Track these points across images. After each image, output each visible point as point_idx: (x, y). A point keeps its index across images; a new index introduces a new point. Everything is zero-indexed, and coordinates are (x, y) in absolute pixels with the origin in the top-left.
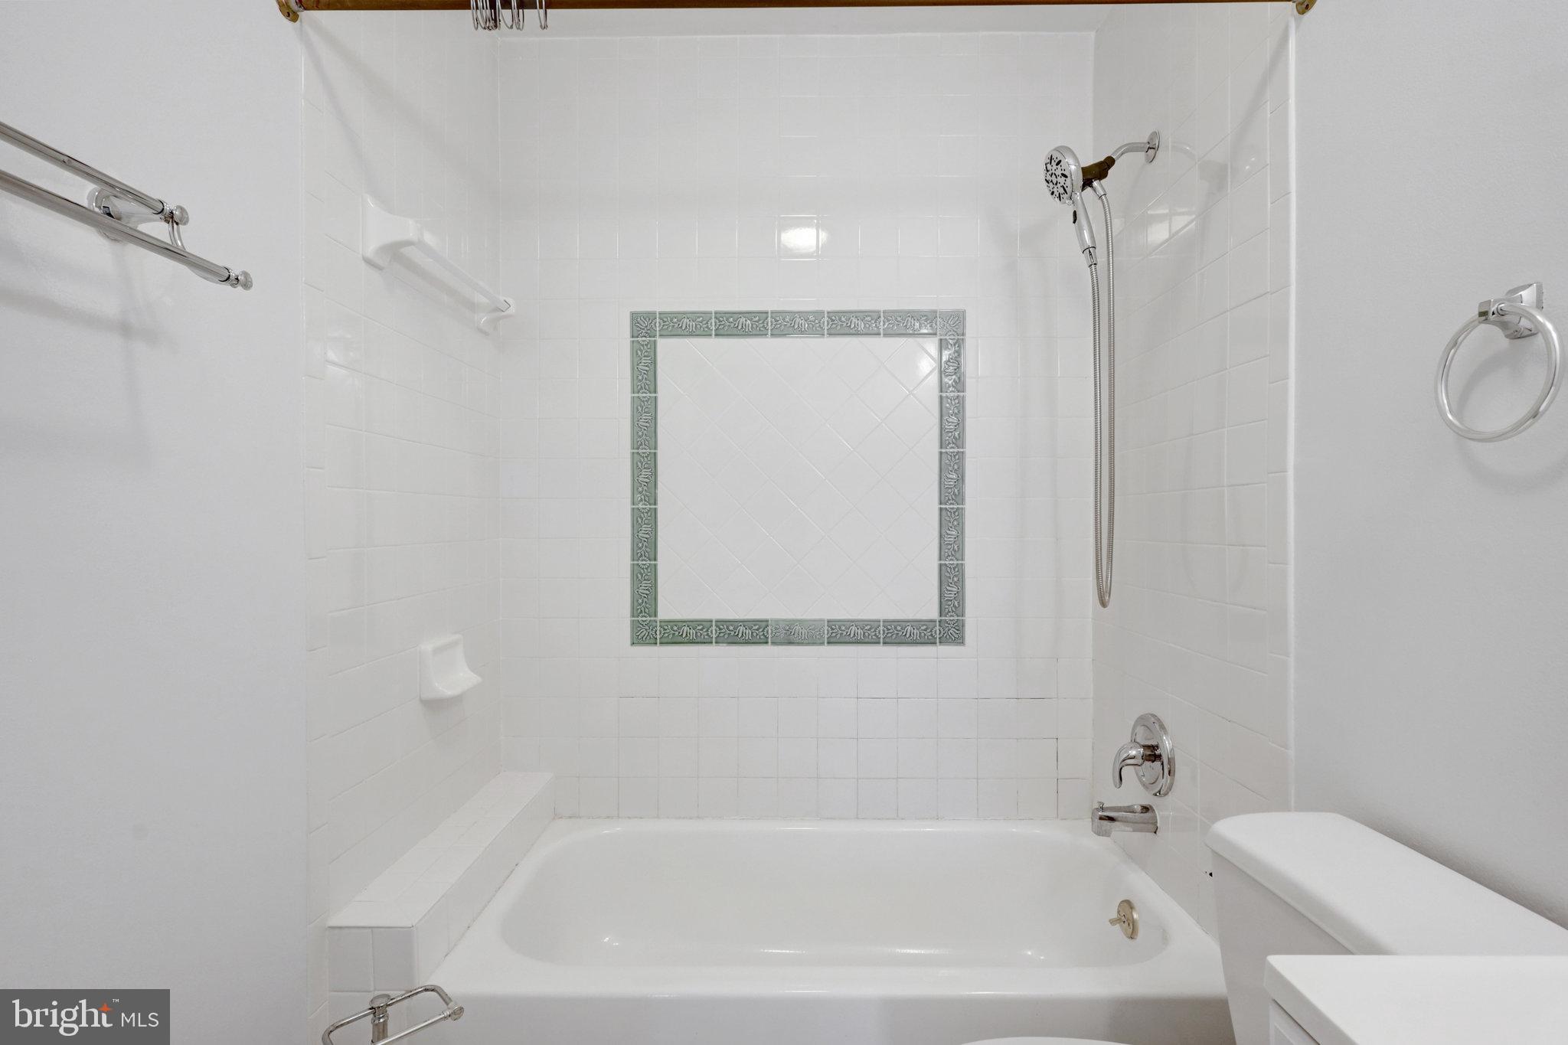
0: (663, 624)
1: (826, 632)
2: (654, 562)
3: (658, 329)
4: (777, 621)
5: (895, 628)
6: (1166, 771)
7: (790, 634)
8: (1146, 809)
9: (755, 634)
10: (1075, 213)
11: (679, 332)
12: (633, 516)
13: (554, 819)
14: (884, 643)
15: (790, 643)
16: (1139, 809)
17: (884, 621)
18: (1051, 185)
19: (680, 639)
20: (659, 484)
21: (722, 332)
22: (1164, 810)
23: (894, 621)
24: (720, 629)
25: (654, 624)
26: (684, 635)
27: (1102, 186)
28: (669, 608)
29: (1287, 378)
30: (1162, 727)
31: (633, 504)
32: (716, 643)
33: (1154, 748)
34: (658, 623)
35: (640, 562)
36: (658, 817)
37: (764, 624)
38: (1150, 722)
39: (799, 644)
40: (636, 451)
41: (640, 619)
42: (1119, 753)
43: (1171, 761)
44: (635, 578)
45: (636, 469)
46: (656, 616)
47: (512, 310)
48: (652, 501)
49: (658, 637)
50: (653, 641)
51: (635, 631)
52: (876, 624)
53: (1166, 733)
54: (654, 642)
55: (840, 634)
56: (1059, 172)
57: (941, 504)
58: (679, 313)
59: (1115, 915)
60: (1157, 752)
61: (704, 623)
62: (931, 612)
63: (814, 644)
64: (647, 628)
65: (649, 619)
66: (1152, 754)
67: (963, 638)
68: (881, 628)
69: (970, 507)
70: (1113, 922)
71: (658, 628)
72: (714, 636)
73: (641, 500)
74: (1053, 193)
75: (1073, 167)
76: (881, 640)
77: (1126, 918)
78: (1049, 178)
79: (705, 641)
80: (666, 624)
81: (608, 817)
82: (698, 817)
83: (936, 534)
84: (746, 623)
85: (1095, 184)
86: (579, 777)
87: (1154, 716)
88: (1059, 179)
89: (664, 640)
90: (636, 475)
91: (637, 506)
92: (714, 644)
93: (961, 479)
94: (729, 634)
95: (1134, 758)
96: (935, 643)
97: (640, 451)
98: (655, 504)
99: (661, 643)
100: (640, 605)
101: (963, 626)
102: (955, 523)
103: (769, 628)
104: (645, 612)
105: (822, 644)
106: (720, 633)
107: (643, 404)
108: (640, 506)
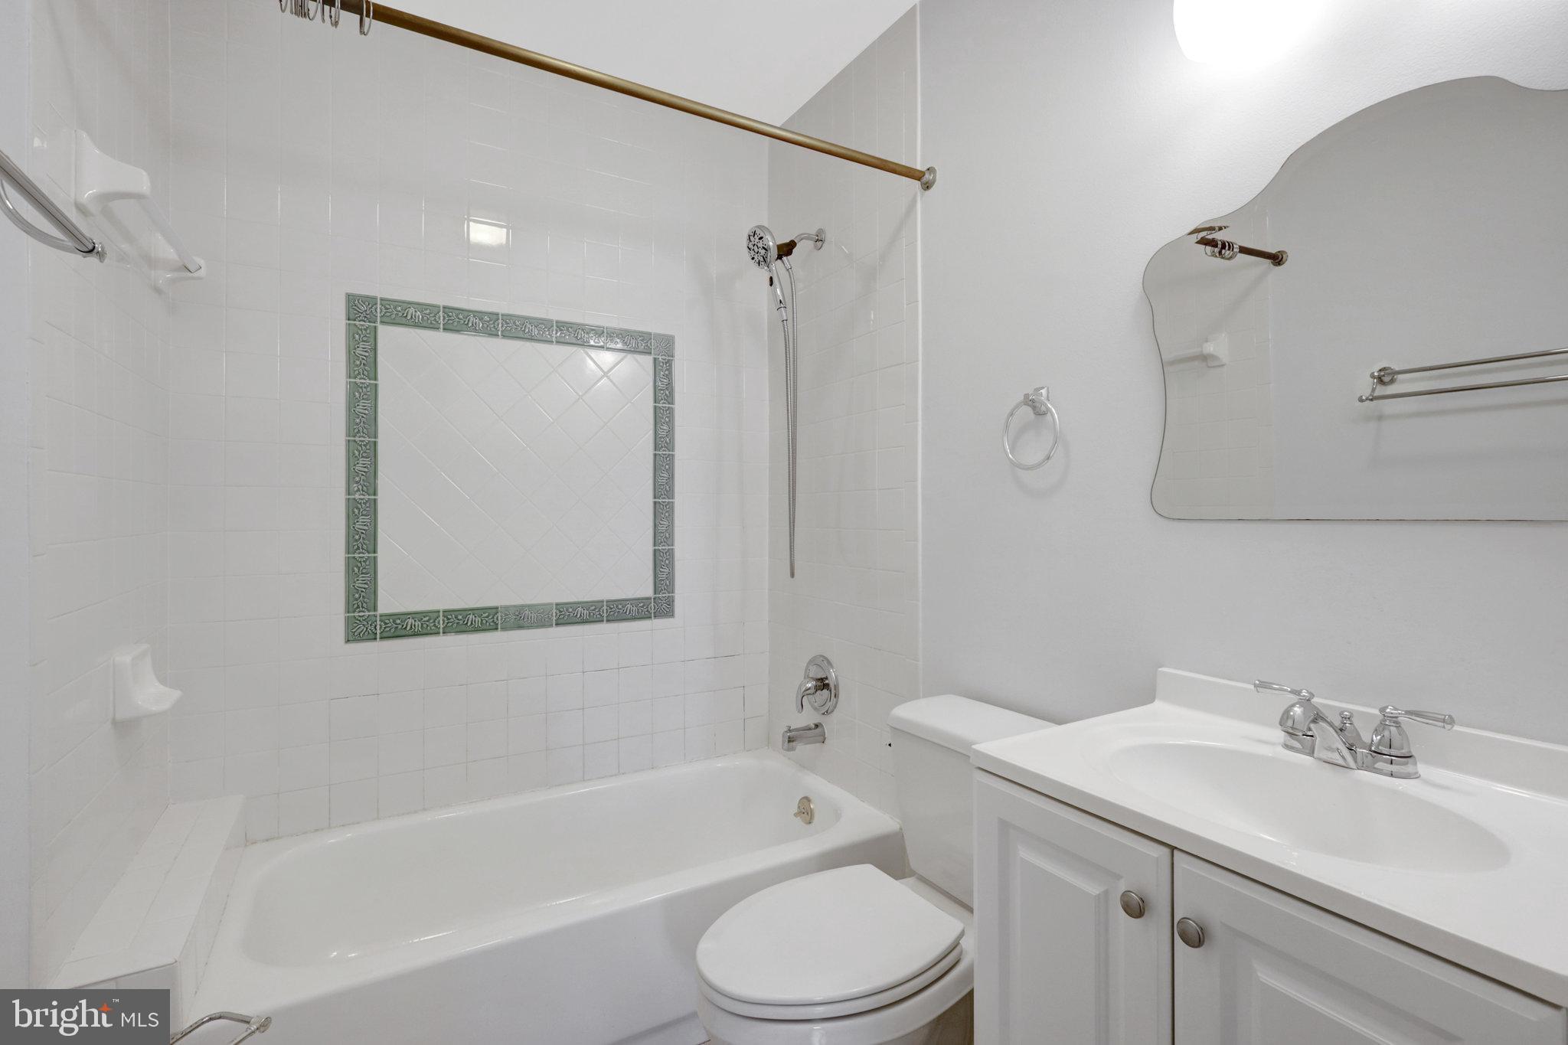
0: (383, 618)
1: (554, 614)
2: (373, 555)
3: (379, 315)
4: (507, 608)
5: (617, 606)
6: (833, 695)
7: (521, 618)
8: (817, 726)
9: (484, 622)
10: (771, 278)
11: (404, 321)
12: (348, 507)
13: (246, 845)
14: (608, 621)
15: (520, 627)
16: (813, 726)
17: (607, 601)
18: (752, 252)
19: (403, 632)
20: (380, 474)
21: (450, 327)
22: (831, 724)
23: (615, 601)
24: (448, 619)
25: (374, 619)
26: (408, 628)
27: (788, 260)
28: (390, 601)
29: (917, 421)
30: (829, 663)
31: (349, 495)
32: (444, 633)
33: (822, 680)
34: (378, 618)
35: (356, 555)
36: (378, 818)
37: (494, 611)
38: (822, 661)
39: (529, 628)
40: (353, 438)
41: (356, 614)
42: (800, 688)
43: (836, 687)
44: (351, 571)
45: (351, 458)
46: (375, 609)
47: (202, 273)
48: (372, 491)
49: (378, 632)
50: (372, 636)
51: (351, 627)
52: (600, 604)
53: (832, 667)
54: (374, 637)
55: (569, 615)
56: (760, 245)
57: (655, 498)
58: (404, 302)
59: (796, 810)
60: (827, 682)
61: (430, 614)
62: (648, 591)
63: (543, 626)
64: (365, 623)
65: (367, 613)
66: (823, 684)
67: (673, 611)
68: (605, 608)
69: (679, 501)
70: (796, 815)
71: (378, 622)
72: (442, 626)
73: (358, 490)
74: (753, 259)
75: (771, 244)
76: (605, 619)
77: (805, 811)
78: (751, 246)
79: (431, 632)
80: (388, 617)
81: (317, 830)
82: (425, 809)
83: (651, 524)
84: (476, 612)
85: (784, 258)
86: (278, 794)
87: (821, 656)
88: (760, 250)
89: (385, 635)
90: (352, 464)
91: (353, 497)
92: (441, 634)
93: (671, 477)
94: (458, 623)
95: (809, 689)
96: (650, 618)
97: (357, 439)
98: (375, 494)
99: (381, 638)
100: (357, 600)
101: (673, 601)
102: (667, 514)
103: (499, 614)
104: (363, 607)
105: (551, 626)
106: (448, 623)
107: (361, 390)
108: (357, 496)
